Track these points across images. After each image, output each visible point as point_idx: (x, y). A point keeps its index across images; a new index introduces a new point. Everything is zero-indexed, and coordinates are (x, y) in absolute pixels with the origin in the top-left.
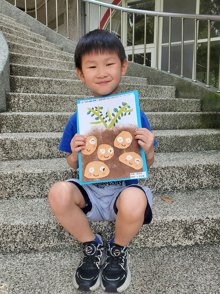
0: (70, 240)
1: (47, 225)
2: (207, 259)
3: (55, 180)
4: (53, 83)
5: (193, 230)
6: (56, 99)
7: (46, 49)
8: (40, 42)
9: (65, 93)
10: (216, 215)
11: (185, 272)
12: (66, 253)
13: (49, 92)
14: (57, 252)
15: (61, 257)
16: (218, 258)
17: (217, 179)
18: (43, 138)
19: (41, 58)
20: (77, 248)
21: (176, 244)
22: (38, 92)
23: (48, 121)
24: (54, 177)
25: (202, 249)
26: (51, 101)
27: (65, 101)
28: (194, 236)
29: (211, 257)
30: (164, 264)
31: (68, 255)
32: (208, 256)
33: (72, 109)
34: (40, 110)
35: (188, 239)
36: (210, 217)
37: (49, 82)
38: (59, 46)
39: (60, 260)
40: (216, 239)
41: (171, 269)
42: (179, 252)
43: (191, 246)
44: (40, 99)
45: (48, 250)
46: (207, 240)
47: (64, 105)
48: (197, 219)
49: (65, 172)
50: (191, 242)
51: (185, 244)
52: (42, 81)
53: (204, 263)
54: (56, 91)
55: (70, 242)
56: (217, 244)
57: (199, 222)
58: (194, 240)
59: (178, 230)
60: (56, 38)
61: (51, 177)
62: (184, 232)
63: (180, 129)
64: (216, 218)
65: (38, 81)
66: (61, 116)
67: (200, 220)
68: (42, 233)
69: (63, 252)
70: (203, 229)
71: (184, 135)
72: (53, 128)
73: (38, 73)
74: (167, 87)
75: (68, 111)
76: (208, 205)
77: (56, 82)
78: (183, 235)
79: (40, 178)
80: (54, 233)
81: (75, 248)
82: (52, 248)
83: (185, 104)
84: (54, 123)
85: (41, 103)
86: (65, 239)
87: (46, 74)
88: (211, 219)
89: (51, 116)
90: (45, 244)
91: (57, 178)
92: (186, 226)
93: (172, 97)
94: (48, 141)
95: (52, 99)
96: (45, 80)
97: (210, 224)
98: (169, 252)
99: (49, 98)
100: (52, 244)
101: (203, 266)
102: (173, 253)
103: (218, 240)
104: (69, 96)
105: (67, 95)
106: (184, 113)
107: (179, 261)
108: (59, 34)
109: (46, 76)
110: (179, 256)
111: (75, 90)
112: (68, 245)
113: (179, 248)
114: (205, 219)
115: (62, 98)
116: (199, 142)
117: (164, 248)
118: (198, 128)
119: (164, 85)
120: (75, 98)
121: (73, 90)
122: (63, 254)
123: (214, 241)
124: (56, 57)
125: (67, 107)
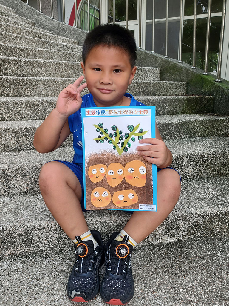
0: (40, 245)
1: (13, 230)
2: (189, 256)
3: (22, 176)
4: (22, 63)
5: (176, 226)
6: (25, 82)
7: (15, 23)
8: (7, 15)
9: (37, 76)
10: (199, 209)
11: (166, 273)
12: (36, 259)
13: (17, 75)
14: (25, 259)
15: (30, 264)
16: (201, 255)
17: (201, 169)
18: (8, 128)
19: (8, 33)
20: (48, 252)
21: (157, 242)
22: (5, 74)
23: (16, 108)
24: (22, 173)
25: (185, 246)
26: (20, 85)
27: (35, 84)
28: (176, 233)
29: (193, 255)
30: (144, 266)
31: (38, 261)
32: (191, 253)
33: (45, 94)
34: (7, 96)
35: (171, 236)
36: (194, 211)
37: (17, 62)
38: (30, 20)
39: (28, 268)
40: (199, 234)
41: (151, 271)
42: (161, 250)
43: (174, 243)
44: (7, 83)
45: (16, 256)
46: (190, 236)
47: (35, 89)
48: (180, 215)
49: (34, 167)
50: (174, 239)
51: (167, 242)
52: (8, 61)
53: (187, 262)
54: (26, 73)
55: (40, 247)
56: (201, 239)
57: (182, 218)
58: (177, 237)
59: (160, 227)
60: (27, 10)
61: (18, 173)
62: (166, 230)
63: (164, 114)
64: (200, 212)
65: (3, 61)
66: (31, 102)
67: (183, 215)
68: (7, 238)
69: (32, 258)
70: (186, 225)
71: (167, 122)
72: (21, 115)
73: (5, 51)
74: (150, 68)
75: (40, 96)
76: (192, 198)
77: (25, 62)
78: (165, 232)
79: (5, 174)
80: (20, 238)
81: (47, 252)
82: (20, 254)
83: (170, 87)
84: (23, 110)
85: (8, 87)
86: (34, 244)
87: (14, 53)
88: (194, 214)
89: (19, 102)
90: (11, 250)
91: (25, 174)
92: (168, 223)
93: (156, 79)
94: (15, 131)
95: (20, 82)
96: (12, 60)
97: (194, 219)
98: (150, 252)
99: (17, 81)
100: (20, 250)
101: (186, 264)
102: (155, 252)
103: (202, 235)
104: (40, 78)
105: (38, 78)
106: (168, 97)
107: (160, 260)
108: (30, 6)
109: (14, 56)
110: (161, 256)
111: (48, 72)
112: (38, 250)
113: (161, 246)
114: (188, 215)
115: (32, 81)
116: (184, 129)
117: (145, 247)
118: (183, 113)
119: (148, 66)
120: (48, 81)
121: (46, 72)
122: (33, 260)
123: (197, 236)
124: (27, 34)
125: (38, 91)
